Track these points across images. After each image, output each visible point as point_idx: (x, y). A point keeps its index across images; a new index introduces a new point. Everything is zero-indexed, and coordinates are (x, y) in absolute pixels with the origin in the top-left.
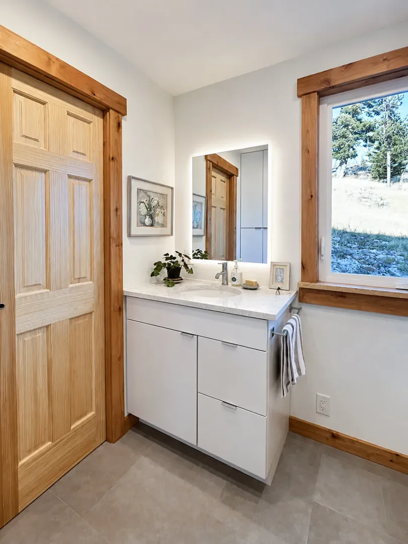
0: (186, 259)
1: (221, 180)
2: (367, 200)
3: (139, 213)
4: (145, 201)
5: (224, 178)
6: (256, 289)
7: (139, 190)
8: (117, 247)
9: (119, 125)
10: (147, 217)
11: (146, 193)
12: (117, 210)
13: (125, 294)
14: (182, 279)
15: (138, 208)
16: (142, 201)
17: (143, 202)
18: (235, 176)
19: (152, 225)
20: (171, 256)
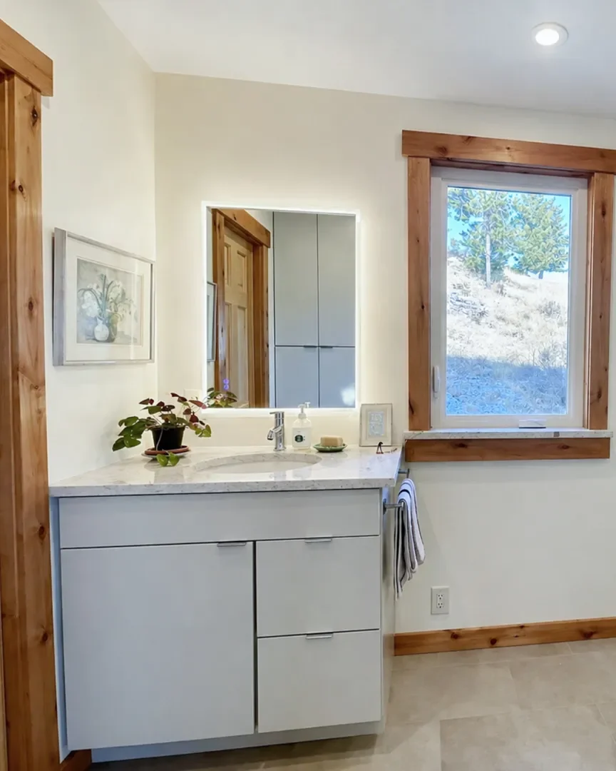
0: (195, 409)
1: (239, 253)
2: (463, 304)
3: (81, 313)
4: (94, 287)
5: (244, 250)
6: (340, 451)
7: (80, 263)
8: (34, 391)
9: (35, 115)
10: (100, 322)
11: (96, 271)
12: (31, 306)
13: (53, 494)
14: (187, 451)
15: (80, 302)
16: (88, 287)
17: (90, 290)
18: (264, 247)
19: (110, 340)
20: (161, 404)
